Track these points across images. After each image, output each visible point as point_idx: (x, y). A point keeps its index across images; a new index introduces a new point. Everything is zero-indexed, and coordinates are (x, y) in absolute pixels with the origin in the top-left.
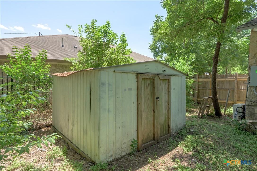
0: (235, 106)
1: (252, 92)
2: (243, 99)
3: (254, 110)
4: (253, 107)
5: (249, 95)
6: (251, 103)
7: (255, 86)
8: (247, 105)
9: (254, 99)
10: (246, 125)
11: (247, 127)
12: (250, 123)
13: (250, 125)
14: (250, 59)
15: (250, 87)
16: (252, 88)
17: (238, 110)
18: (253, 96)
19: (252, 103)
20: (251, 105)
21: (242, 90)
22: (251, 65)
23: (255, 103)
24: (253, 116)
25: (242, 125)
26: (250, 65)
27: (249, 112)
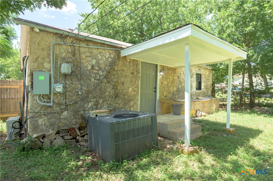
0: (9, 122)
1: (35, 101)
2: (7, 111)
3: (38, 122)
4: (37, 119)
5: (32, 104)
6: (34, 114)
7: (38, 95)
8: (30, 118)
9: (37, 109)
10: (32, 142)
11: (33, 144)
12: (35, 138)
13: (36, 141)
14: (32, 63)
15: (32, 96)
16: (35, 97)
17: (14, 126)
18: (36, 106)
19: (36, 114)
20: (34, 117)
21: (5, 99)
22: (33, 70)
23: (39, 114)
24: (37, 129)
25: (27, 144)
26: (31, 70)
27: (33, 125)
